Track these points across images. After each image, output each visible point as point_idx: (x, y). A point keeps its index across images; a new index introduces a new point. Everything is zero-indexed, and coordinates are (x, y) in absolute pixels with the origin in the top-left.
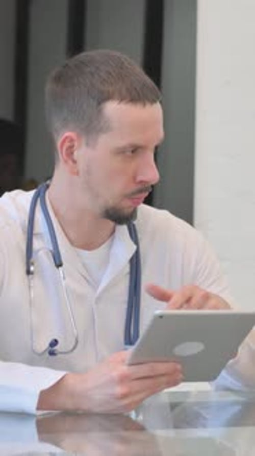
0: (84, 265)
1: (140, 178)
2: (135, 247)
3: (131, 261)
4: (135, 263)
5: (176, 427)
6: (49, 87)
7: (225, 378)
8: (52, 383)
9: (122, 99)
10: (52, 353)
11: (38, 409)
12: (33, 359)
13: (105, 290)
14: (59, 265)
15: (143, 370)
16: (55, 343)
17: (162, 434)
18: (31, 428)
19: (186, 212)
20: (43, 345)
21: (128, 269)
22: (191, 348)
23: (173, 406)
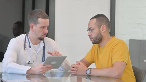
0: (35, 48)
1: (45, 32)
2: (44, 45)
3: (43, 47)
4: (44, 47)
5: (51, 77)
6: (29, 15)
7: (60, 68)
8: (29, 69)
9: (41, 18)
10: (29, 64)
11: (27, 73)
12: (25, 65)
13: (38, 52)
14: (30, 48)
15: (45, 67)
16: (29, 62)
17: (49, 78)
18: (25, 77)
19: (53, 38)
20: (27, 62)
21: (43, 48)
22: (54, 63)
23: (51, 73)
